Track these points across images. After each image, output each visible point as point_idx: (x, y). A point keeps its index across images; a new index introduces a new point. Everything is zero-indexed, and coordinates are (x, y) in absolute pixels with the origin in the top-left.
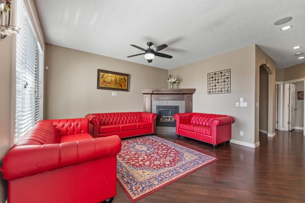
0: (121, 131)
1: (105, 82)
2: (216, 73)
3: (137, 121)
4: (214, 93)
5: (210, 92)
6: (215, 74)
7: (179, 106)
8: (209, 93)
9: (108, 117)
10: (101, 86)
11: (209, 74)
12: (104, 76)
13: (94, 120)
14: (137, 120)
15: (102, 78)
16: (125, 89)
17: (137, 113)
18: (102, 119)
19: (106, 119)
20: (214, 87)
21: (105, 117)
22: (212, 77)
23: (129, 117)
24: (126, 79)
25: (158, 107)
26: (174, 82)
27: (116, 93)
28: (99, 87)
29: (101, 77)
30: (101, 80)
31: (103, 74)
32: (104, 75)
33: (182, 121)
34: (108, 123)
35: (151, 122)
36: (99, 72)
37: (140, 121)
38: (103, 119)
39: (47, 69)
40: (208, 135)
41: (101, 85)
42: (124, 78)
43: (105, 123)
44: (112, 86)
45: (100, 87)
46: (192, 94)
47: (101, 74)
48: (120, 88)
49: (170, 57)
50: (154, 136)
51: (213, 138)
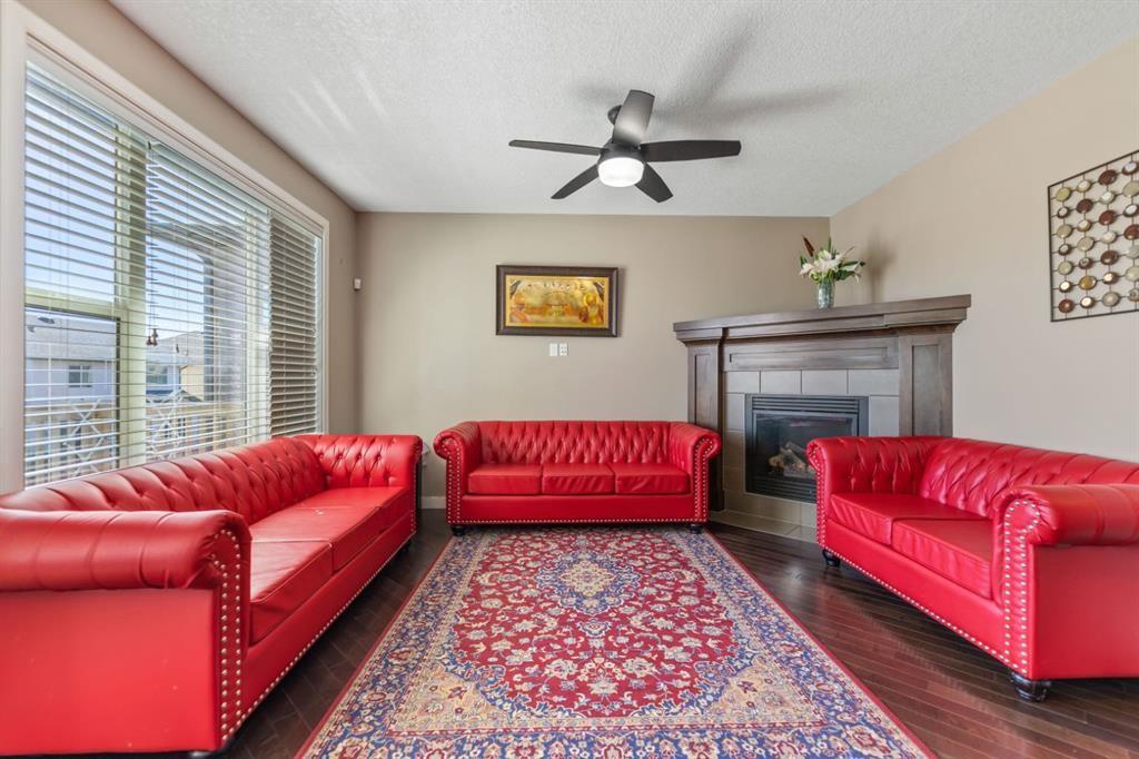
0: (545, 494)
1: (521, 306)
2: (1117, 167)
3: (644, 461)
4: (1100, 308)
5: (1067, 306)
6: (1108, 177)
7: (866, 399)
8: (1059, 315)
9: (527, 438)
10: (508, 324)
11: (1055, 190)
12: (519, 286)
13: (447, 442)
14: (644, 456)
15: (512, 294)
16: (600, 326)
17: (649, 426)
18: (503, 444)
19: (516, 445)
20: (1100, 271)
21: (516, 435)
22: (1086, 205)
23: (607, 442)
24: (606, 287)
25: (754, 401)
26: (834, 273)
27: (564, 346)
28: (502, 329)
29: (508, 292)
30: (510, 303)
31: (517, 278)
32: (519, 282)
33: (853, 481)
34: (524, 457)
35: (690, 472)
36: (502, 274)
37: (659, 460)
38: (506, 442)
39: (358, 286)
40: (978, 594)
41: (511, 321)
42: (596, 284)
43: (513, 456)
44: (551, 321)
45: (505, 327)
46: (949, 326)
47: (510, 280)
48: (580, 324)
49: (731, 148)
50: (706, 535)
51: (1011, 622)
